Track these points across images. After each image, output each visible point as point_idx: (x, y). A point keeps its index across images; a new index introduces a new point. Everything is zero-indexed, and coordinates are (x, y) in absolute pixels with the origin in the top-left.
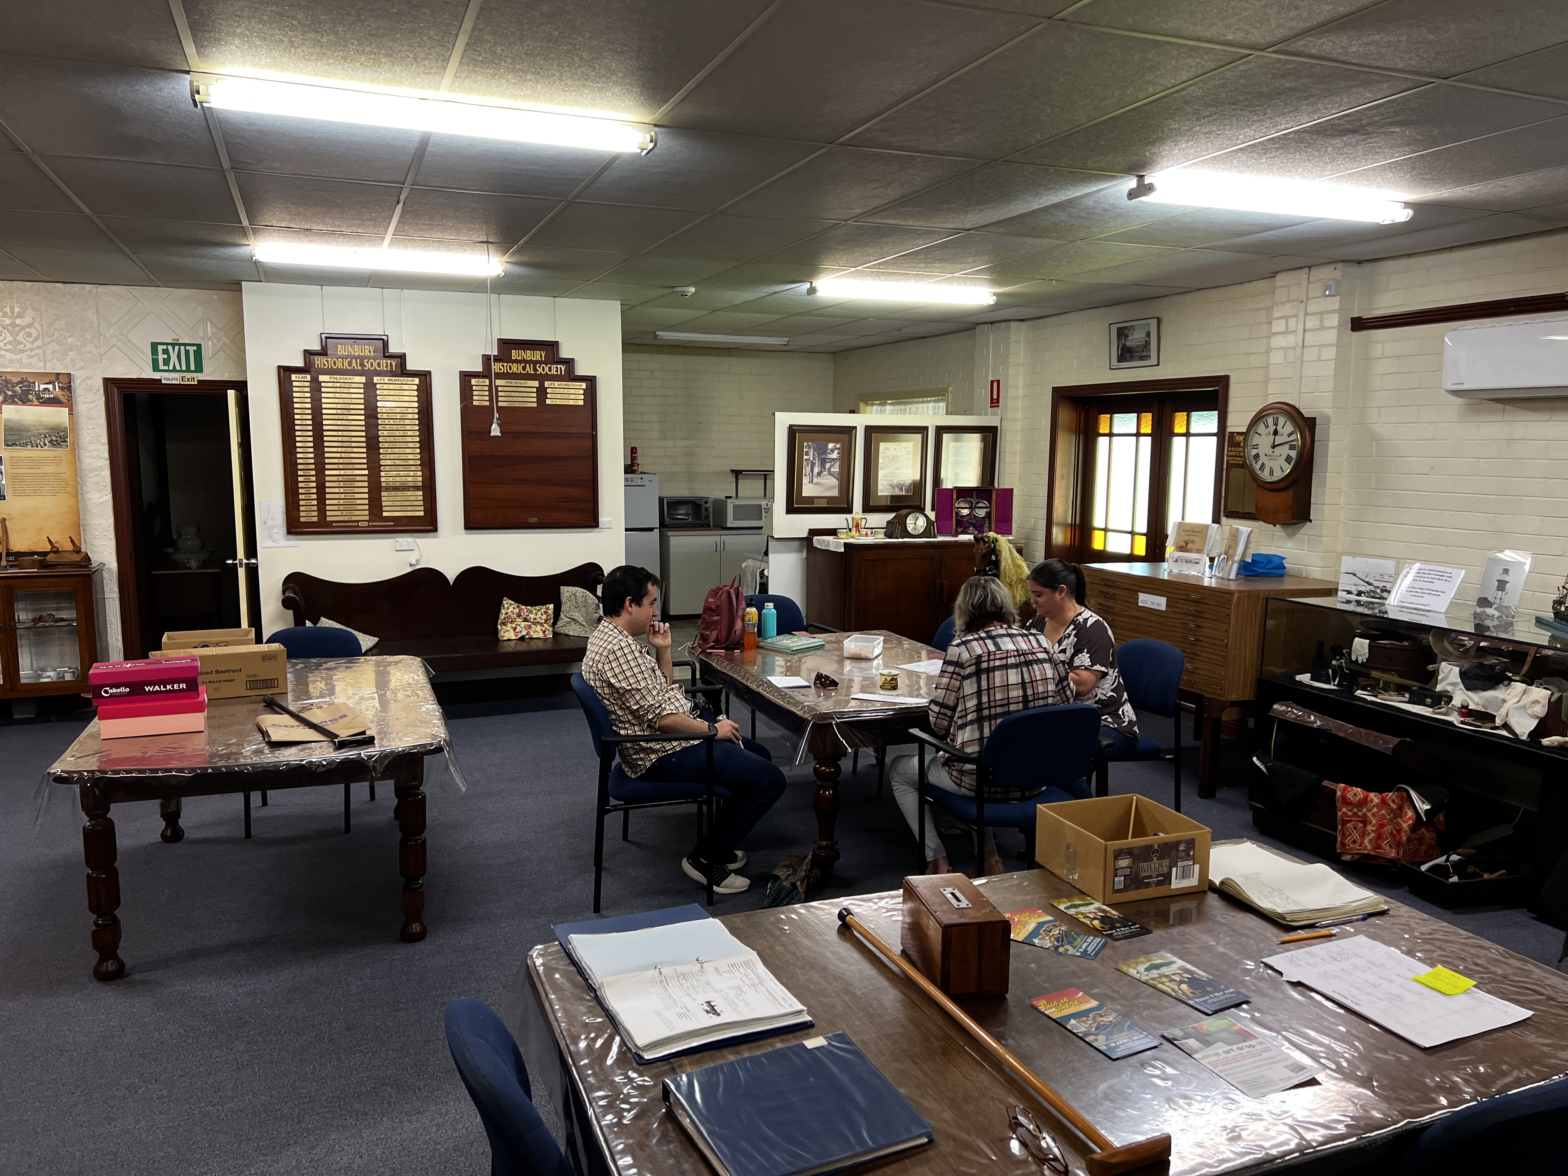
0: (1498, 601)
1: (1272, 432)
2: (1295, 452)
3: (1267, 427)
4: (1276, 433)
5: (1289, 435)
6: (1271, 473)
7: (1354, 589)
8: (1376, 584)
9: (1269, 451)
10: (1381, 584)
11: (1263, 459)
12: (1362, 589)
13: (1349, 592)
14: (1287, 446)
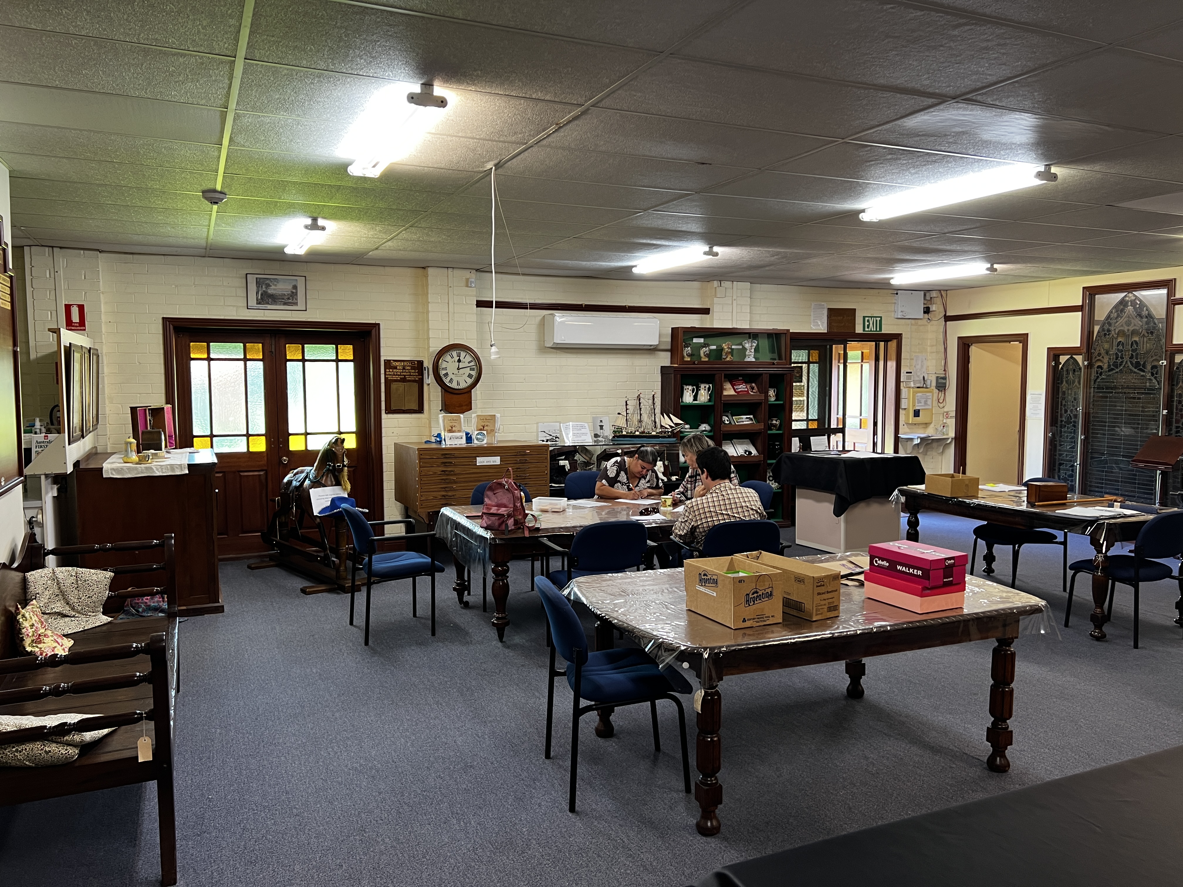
0: (602, 434)
1: (456, 361)
2: (474, 372)
3: (452, 357)
4: (459, 361)
5: (469, 363)
6: (458, 384)
7: (545, 439)
8: (553, 435)
9: (456, 372)
10: (555, 435)
11: (451, 376)
12: (548, 438)
13: (543, 441)
14: (469, 368)
